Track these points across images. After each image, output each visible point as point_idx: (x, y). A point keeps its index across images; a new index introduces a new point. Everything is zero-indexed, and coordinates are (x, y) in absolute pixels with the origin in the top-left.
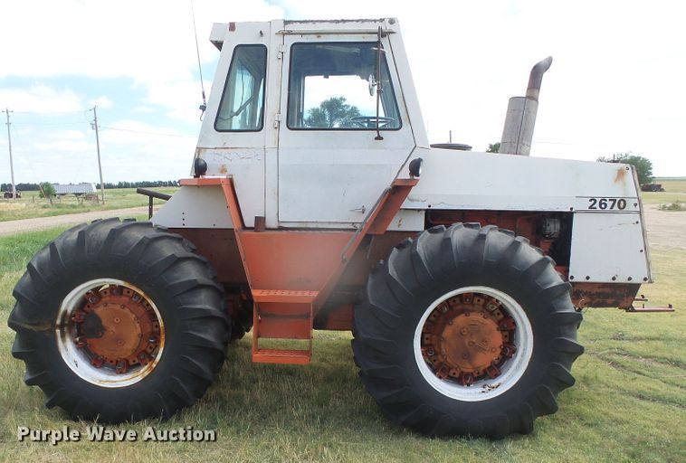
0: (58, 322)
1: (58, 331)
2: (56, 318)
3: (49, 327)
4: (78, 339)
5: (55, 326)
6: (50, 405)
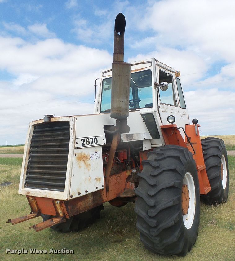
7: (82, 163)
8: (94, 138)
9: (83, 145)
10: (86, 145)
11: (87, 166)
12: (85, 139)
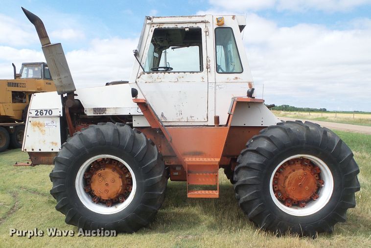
7: (36, 128)
8: (48, 110)
9: (36, 115)
10: (40, 115)
11: (42, 131)
12: (39, 111)
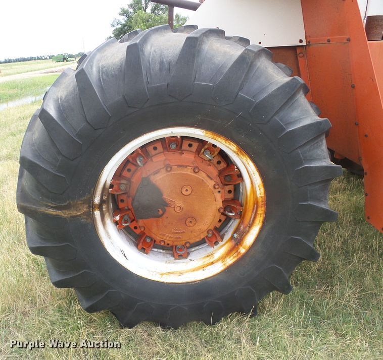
0: (97, 200)
1: (97, 213)
2: (93, 195)
3: (84, 209)
4: (118, 218)
5: (92, 207)
6: (90, 310)
